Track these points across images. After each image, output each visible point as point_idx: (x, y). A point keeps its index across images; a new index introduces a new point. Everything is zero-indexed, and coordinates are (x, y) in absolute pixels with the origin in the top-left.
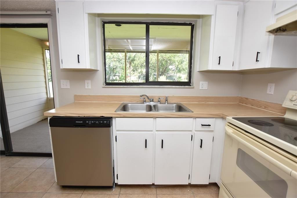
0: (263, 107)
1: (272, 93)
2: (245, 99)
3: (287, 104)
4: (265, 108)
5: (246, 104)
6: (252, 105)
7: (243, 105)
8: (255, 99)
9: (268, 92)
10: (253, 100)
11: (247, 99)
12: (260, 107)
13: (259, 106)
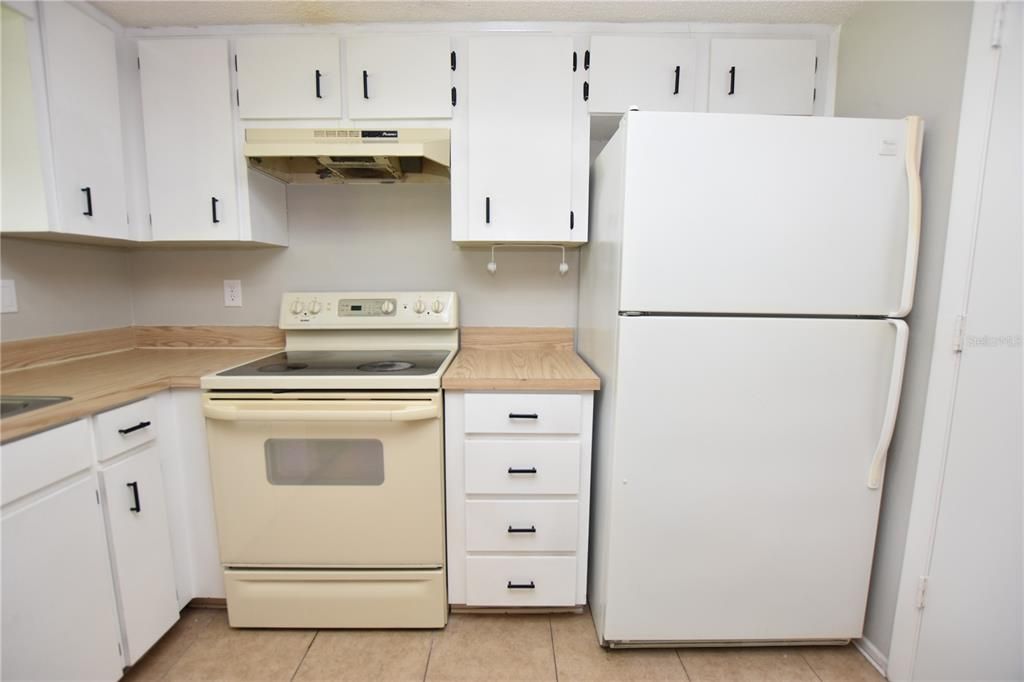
0: (226, 342)
1: (238, 302)
2: (159, 330)
3: (288, 322)
4: (231, 342)
5: (165, 344)
6: (190, 345)
7: (157, 351)
8: (193, 325)
9: (228, 302)
10: (190, 328)
11: (166, 328)
12: (217, 343)
13: (212, 342)
